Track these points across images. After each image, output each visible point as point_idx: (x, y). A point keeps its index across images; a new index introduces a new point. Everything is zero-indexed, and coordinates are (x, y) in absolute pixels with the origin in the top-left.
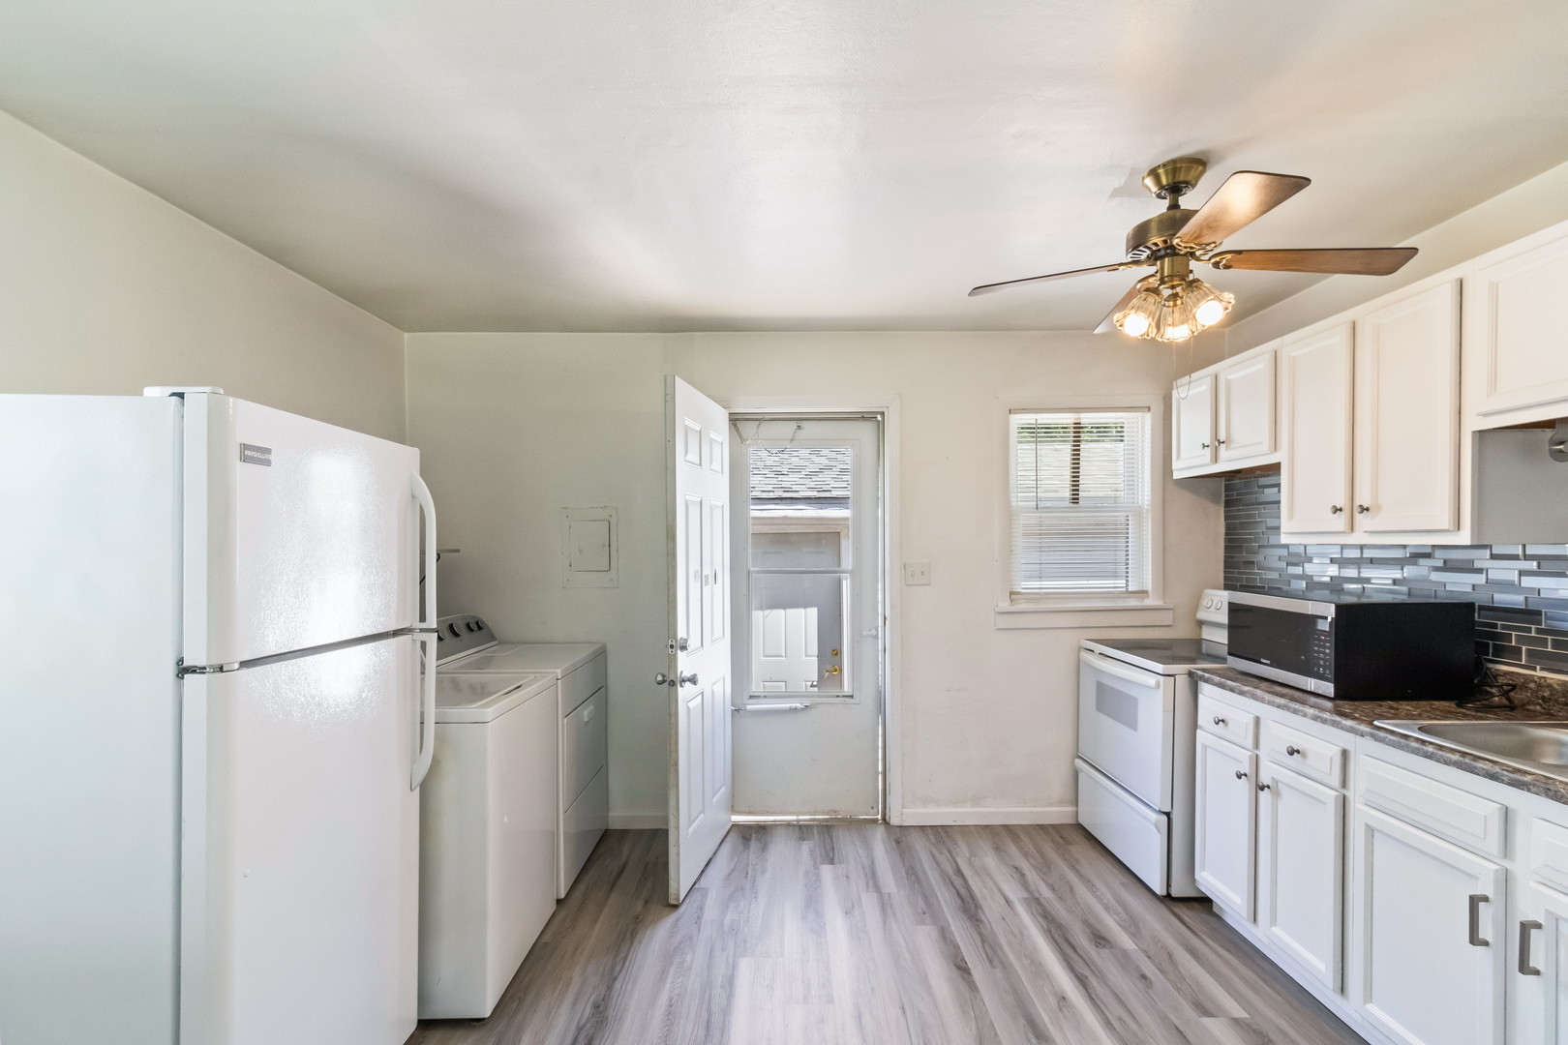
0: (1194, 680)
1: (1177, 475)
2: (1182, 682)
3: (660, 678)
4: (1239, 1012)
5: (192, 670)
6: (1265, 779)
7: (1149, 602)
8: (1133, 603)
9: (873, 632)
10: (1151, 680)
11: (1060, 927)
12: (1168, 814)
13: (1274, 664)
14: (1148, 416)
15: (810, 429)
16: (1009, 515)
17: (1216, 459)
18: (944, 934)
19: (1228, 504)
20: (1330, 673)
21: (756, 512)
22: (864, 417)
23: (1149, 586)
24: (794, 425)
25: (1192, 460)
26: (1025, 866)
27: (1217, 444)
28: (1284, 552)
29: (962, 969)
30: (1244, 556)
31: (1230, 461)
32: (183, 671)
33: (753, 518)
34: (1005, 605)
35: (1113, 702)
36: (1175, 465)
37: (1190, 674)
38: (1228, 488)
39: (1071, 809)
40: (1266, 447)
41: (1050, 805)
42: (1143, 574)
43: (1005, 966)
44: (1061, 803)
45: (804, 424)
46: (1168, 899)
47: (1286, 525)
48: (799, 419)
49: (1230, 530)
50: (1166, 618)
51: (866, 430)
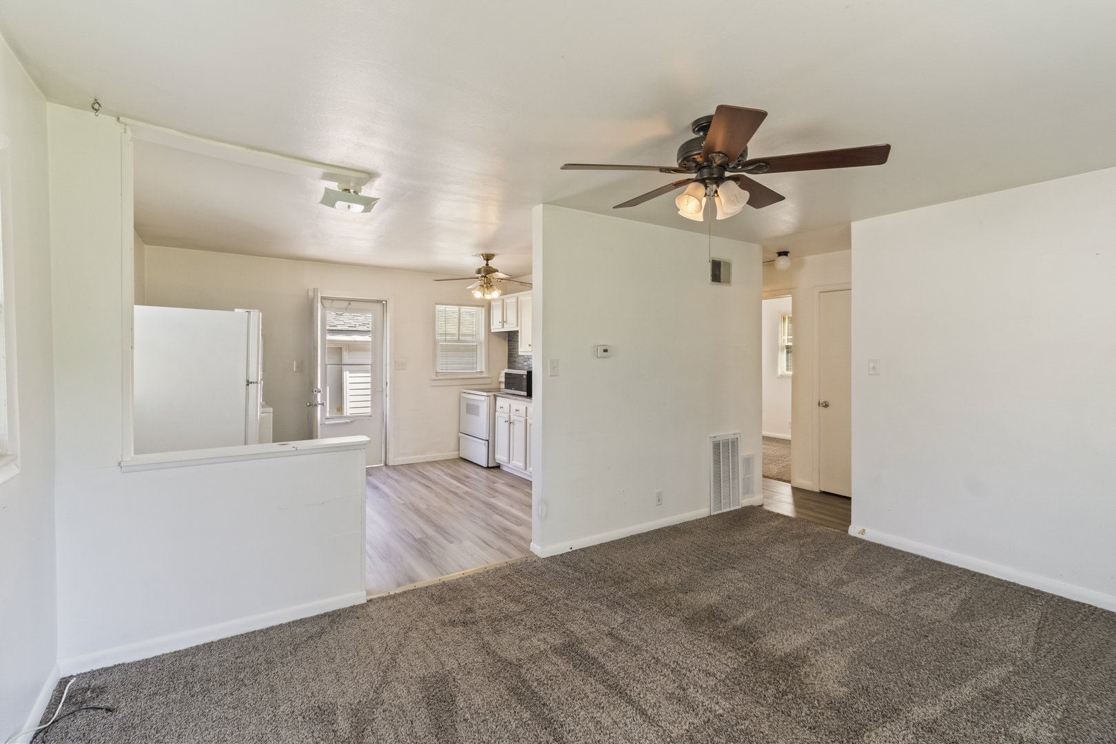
0: (495, 397)
1: (492, 331)
2: (492, 398)
3: (308, 404)
4: (503, 482)
5: (251, 383)
6: (511, 421)
7: (484, 375)
8: (478, 376)
9: (381, 389)
10: (483, 398)
11: (455, 477)
12: (488, 441)
13: (515, 390)
14: (483, 309)
15: (354, 305)
16: (435, 342)
17: (503, 327)
18: (419, 483)
19: (509, 341)
20: (525, 389)
21: (329, 337)
22: (378, 301)
23: (484, 370)
24: (347, 303)
25: (496, 327)
26: (443, 468)
27: (503, 322)
28: (523, 358)
29: (428, 487)
30: (513, 359)
31: (508, 328)
32: (248, 383)
33: (329, 340)
34: (434, 377)
35: (472, 409)
36: (492, 327)
37: (494, 395)
38: (509, 336)
39: (457, 453)
40: (515, 325)
41: (450, 452)
42: (481, 366)
43: (440, 484)
44: (454, 451)
45: (351, 302)
46: (488, 468)
47: (520, 350)
48: (350, 301)
49: (510, 350)
50: (489, 381)
51: (378, 307)
